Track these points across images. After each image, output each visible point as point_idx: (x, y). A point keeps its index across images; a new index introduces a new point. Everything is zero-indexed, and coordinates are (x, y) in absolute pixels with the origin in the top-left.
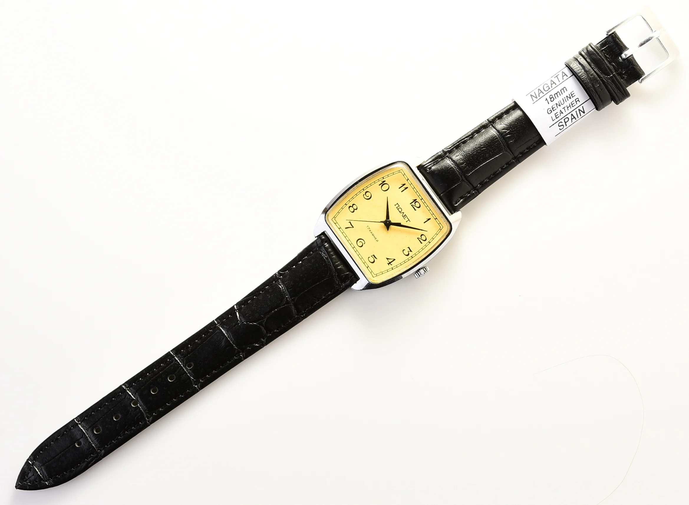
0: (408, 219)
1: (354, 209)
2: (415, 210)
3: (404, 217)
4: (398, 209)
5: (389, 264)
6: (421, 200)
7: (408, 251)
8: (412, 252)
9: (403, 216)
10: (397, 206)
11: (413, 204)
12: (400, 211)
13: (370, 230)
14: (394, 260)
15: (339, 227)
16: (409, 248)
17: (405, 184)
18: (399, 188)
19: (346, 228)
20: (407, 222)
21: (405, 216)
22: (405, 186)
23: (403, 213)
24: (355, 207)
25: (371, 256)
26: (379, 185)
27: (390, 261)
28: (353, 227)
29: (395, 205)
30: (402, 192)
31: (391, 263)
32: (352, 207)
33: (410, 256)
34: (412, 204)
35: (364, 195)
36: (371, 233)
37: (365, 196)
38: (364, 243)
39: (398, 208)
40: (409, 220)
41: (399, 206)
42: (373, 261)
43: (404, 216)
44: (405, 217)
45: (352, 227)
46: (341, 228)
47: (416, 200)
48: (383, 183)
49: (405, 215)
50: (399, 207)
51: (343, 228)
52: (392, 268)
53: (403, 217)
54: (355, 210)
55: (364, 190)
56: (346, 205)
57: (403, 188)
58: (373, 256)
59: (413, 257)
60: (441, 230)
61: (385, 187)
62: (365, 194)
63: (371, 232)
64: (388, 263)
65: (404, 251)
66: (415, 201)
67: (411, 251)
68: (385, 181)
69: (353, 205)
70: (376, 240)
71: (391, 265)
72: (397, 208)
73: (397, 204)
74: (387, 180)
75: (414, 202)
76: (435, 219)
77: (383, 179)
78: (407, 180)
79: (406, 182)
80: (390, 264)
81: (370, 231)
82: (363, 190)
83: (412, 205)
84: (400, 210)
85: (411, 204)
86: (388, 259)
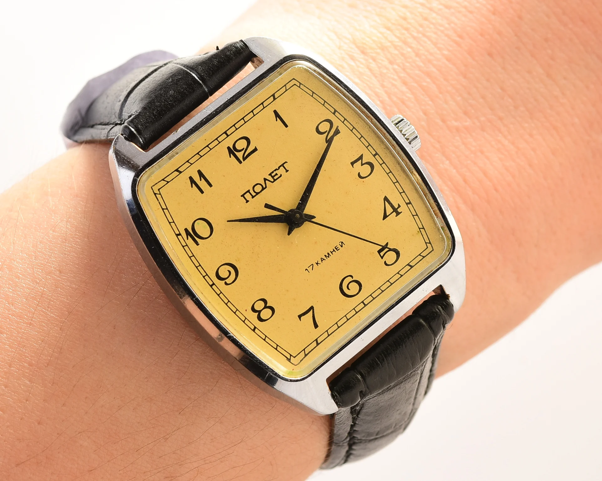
0: (279, 167)
1: (266, 307)
2: (255, 150)
3: (275, 178)
4: (257, 194)
5: (398, 214)
6: (228, 136)
7: (362, 165)
8: (362, 155)
9: (272, 180)
10: (248, 196)
11: (240, 155)
12: (260, 188)
13: (315, 265)
14: (386, 199)
15: (315, 344)
16: (352, 164)
17: (191, 178)
18: (202, 192)
19: (316, 326)
20: (287, 171)
21: (273, 175)
22: (196, 178)
23: (265, 180)
24: (259, 306)
25: (382, 258)
26: (198, 244)
27: (389, 210)
28: (312, 308)
29: (247, 201)
30: (210, 185)
31: (396, 207)
32: (259, 312)
33: (372, 160)
34: (241, 159)
35: (226, 284)
36: (322, 260)
37: (228, 281)
38: (350, 279)
39: (254, 194)
40: (283, 165)
41: (248, 191)
42: (393, 254)
43: (273, 177)
44: (276, 174)
45: (312, 311)
46: (316, 340)
47: (229, 148)
48: (193, 234)
49: (270, 175)
50: (252, 192)
51: (316, 333)
52: (407, 204)
53: (275, 180)
54: (267, 305)
55: (214, 284)
56: (255, 328)
57: (202, 184)
58: (382, 254)
59: (374, 153)
60: (300, 84)
61: (202, 229)
62: (224, 281)
63: (320, 262)
64: (394, 214)
65: (362, 175)
66: (232, 151)
67: (361, 158)
68: (186, 230)
69: (253, 309)
70: (340, 247)
71: (399, 206)
72: (253, 197)
73: (243, 196)
74: (184, 224)
75: (235, 152)
76: (275, 99)
77: (180, 234)
78: (180, 172)
79: (185, 177)
80: (399, 210)
81: (317, 264)
82: (214, 287)
83: (244, 159)
84: (257, 189)
85: (240, 162)
86: (385, 216)
